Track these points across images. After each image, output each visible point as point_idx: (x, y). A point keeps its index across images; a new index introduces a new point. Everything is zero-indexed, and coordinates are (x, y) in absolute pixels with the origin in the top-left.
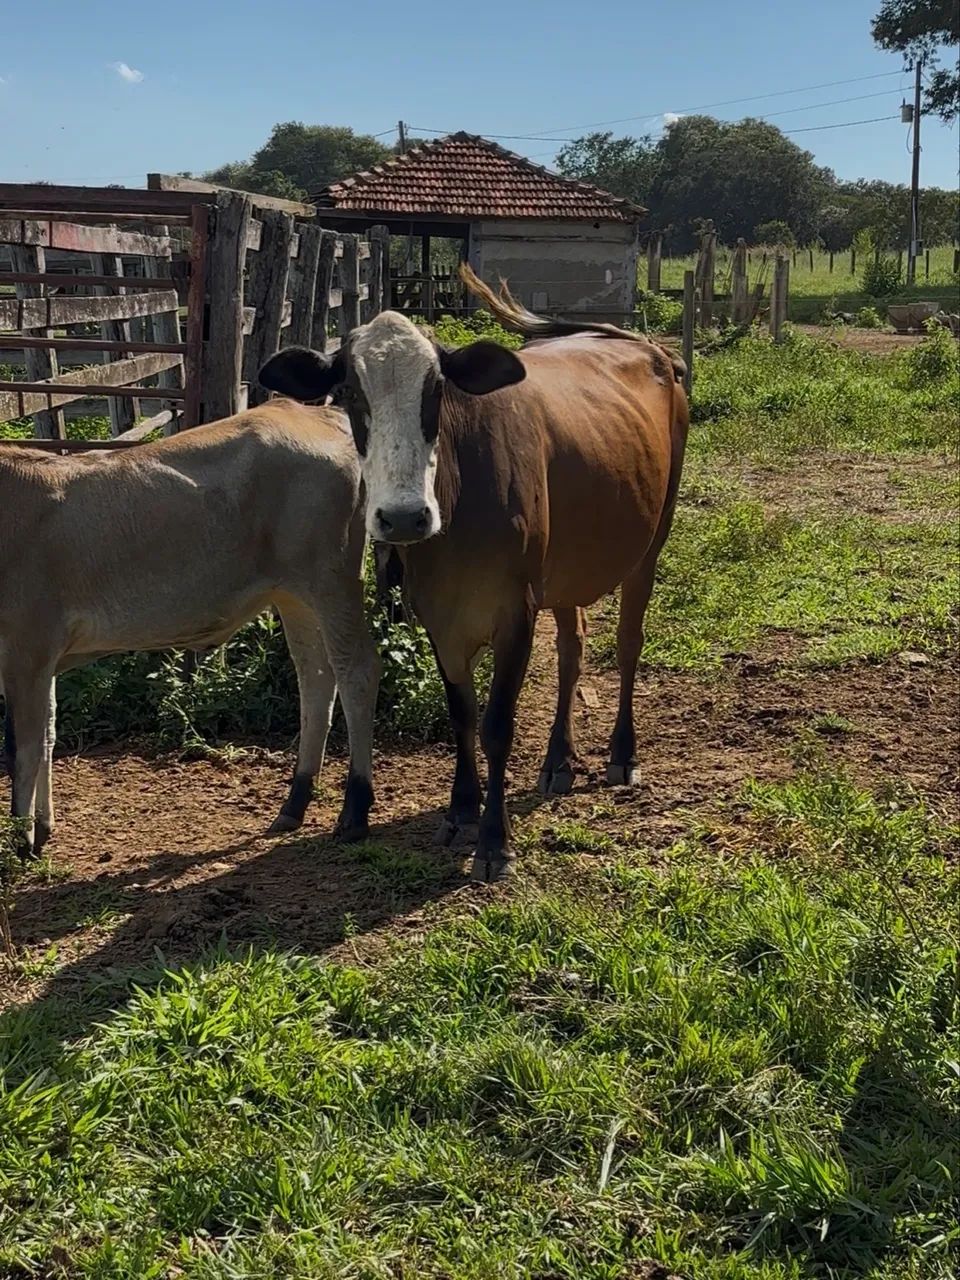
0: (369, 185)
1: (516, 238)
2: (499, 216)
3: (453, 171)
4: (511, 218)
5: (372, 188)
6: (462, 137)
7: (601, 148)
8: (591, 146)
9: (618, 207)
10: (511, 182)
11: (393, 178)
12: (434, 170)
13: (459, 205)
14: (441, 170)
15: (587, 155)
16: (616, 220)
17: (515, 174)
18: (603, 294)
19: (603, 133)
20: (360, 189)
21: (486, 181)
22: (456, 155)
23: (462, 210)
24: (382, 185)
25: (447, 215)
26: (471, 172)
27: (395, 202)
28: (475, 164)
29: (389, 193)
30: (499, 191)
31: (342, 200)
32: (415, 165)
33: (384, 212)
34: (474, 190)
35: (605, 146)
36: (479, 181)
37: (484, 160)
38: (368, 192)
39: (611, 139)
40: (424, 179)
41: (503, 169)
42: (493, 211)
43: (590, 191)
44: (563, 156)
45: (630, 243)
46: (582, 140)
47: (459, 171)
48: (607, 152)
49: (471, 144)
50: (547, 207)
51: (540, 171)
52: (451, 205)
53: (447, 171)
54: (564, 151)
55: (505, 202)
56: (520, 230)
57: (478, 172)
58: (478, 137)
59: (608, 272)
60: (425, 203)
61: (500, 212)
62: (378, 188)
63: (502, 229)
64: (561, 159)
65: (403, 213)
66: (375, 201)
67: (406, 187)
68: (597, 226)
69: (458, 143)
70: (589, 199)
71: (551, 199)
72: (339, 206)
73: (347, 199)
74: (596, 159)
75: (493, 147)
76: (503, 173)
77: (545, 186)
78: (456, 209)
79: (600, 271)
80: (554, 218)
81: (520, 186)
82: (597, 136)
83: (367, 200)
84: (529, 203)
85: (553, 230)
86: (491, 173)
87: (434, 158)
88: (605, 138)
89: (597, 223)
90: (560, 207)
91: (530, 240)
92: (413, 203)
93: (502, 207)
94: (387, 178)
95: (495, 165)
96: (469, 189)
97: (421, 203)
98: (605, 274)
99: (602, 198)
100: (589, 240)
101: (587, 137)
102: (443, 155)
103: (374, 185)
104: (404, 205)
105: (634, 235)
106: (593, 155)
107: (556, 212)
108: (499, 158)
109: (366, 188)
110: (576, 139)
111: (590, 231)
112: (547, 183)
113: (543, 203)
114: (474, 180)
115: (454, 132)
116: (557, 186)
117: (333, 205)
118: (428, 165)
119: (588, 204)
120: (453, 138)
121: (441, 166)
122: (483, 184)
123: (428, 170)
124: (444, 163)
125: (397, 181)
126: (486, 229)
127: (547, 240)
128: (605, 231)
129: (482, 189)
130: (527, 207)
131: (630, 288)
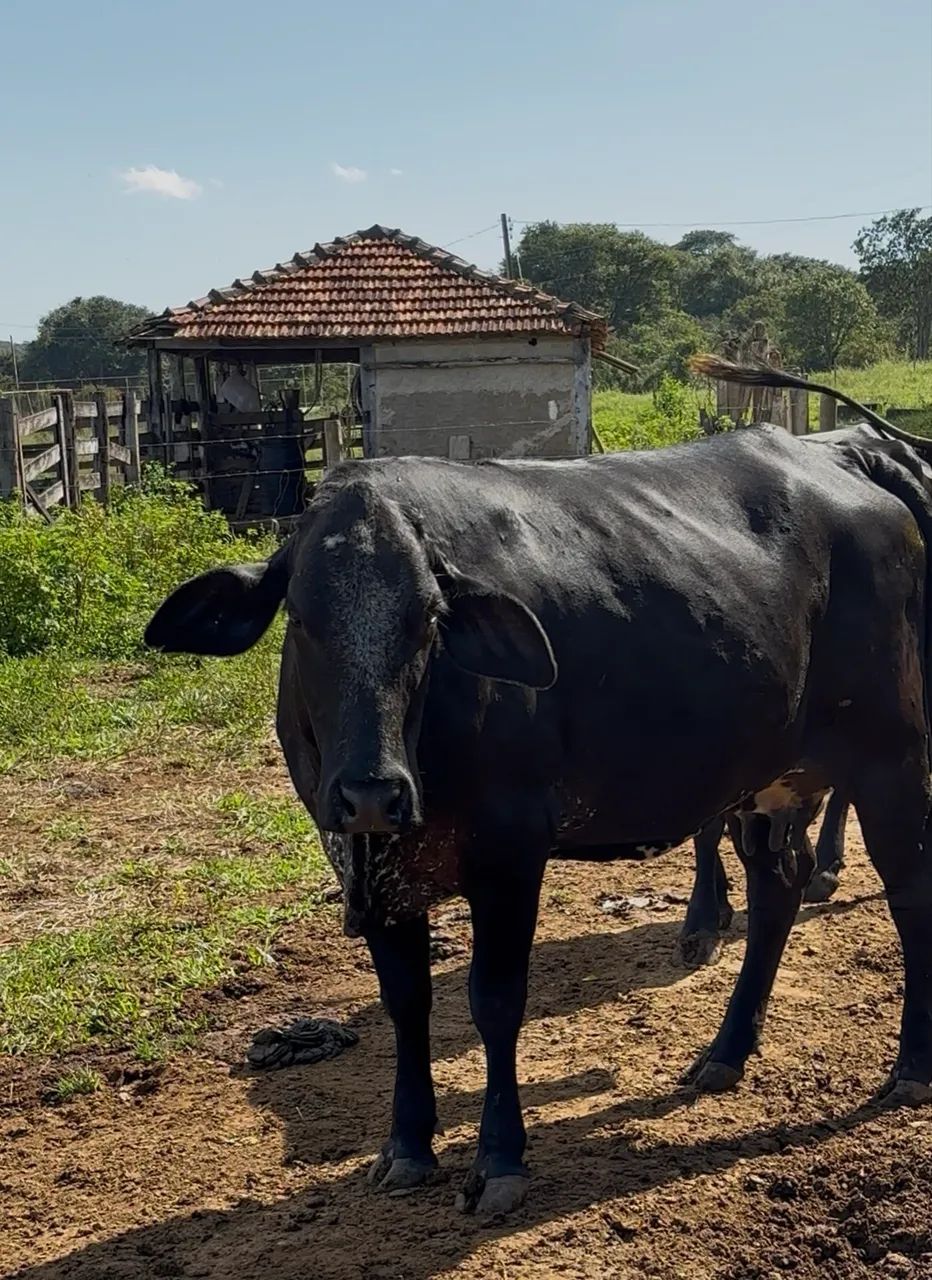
0: (229, 303)
1: (421, 365)
2: (395, 336)
3: (350, 278)
4: (411, 338)
5: (231, 308)
6: (376, 232)
7: (908, 228)
8: (895, 226)
9: (563, 315)
10: (424, 289)
11: (263, 293)
12: (324, 279)
13: (343, 324)
14: (333, 279)
15: (891, 236)
16: (556, 334)
17: (433, 277)
18: (546, 434)
19: (909, 207)
20: (216, 309)
21: (390, 290)
22: (359, 257)
23: (346, 330)
24: (246, 302)
25: (324, 338)
26: (374, 279)
27: (257, 324)
28: (383, 268)
29: (251, 314)
30: (404, 302)
31: (184, 326)
32: (301, 273)
33: (239, 339)
34: (371, 302)
35: (913, 225)
36: (381, 290)
37: (397, 261)
38: (223, 313)
39: (918, 217)
40: (307, 292)
41: (418, 271)
42: (388, 330)
43: (528, 295)
44: (861, 241)
45: (580, 363)
46: (884, 220)
47: (358, 278)
48: (915, 232)
49: (385, 240)
50: (464, 320)
51: (468, 273)
52: (332, 324)
53: (341, 278)
54: (863, 235)
55: (408, 317)
56: (428, 353)
57: (383, 278)
58: (397, 232)
59: (552, 403)
60: (297, 324)
61: (397, 330)
62: (240, 307)
63: (404, 353)
64: (859, 243)
65: (265, 339)
66: (229, 324)
67: (279, 303)
68: (533, 343)
69: (368, 241)
70: (524, 307)
71: (472, 310)
72: (179, 333)
73: (191, 324)
74: (902, 240)
75: (413, 243)
76: (416, 278)
77: (469, 292)
78: (338, 329)
79: (539, 402)
80: (472, 334)
81: (435, 293)
82: (903, 214)
83: (218, 324)
84: (442, 315)
85: (474, 350)
86: (400, 278)
87: (329, 262)
88: (912, 215)
89: (533, 337)
90: (481, 320)
91: (441, 366)
92: (281, 324)
93: (401, 323)
94: (256, 292)
95: (409, 267)
96: (364, 302)
97: (290, 324)
98: (547, 408)
99: (542, 305)
100: (522, 361)
101: (890, 216)
102: (343, 258)
103: (236, 303)
104: (269, 327)
105: (585, 352)
106: (900, 236)
107: (475, 326)
108: (418, 259)
109: (223, 307)
110: (878, 220)
111: (522, 349)
112: (474, 288)
113: (459, 315)
114: (374, 290)
115: (365, 227)
116: (486, 291)
117: (171, 332)
118: (319, 273)
119: (522, 313)
120: (363, 235)
121: (336, 272)
122: (385, 294)
123: (316, 279)
124: (341, 269)
125: (269, 297)
126: (381, 353)
127: (465, 364)
128: (544, 348)
129: (381, 302)
130: (435, 322)
131: (584, 424)
